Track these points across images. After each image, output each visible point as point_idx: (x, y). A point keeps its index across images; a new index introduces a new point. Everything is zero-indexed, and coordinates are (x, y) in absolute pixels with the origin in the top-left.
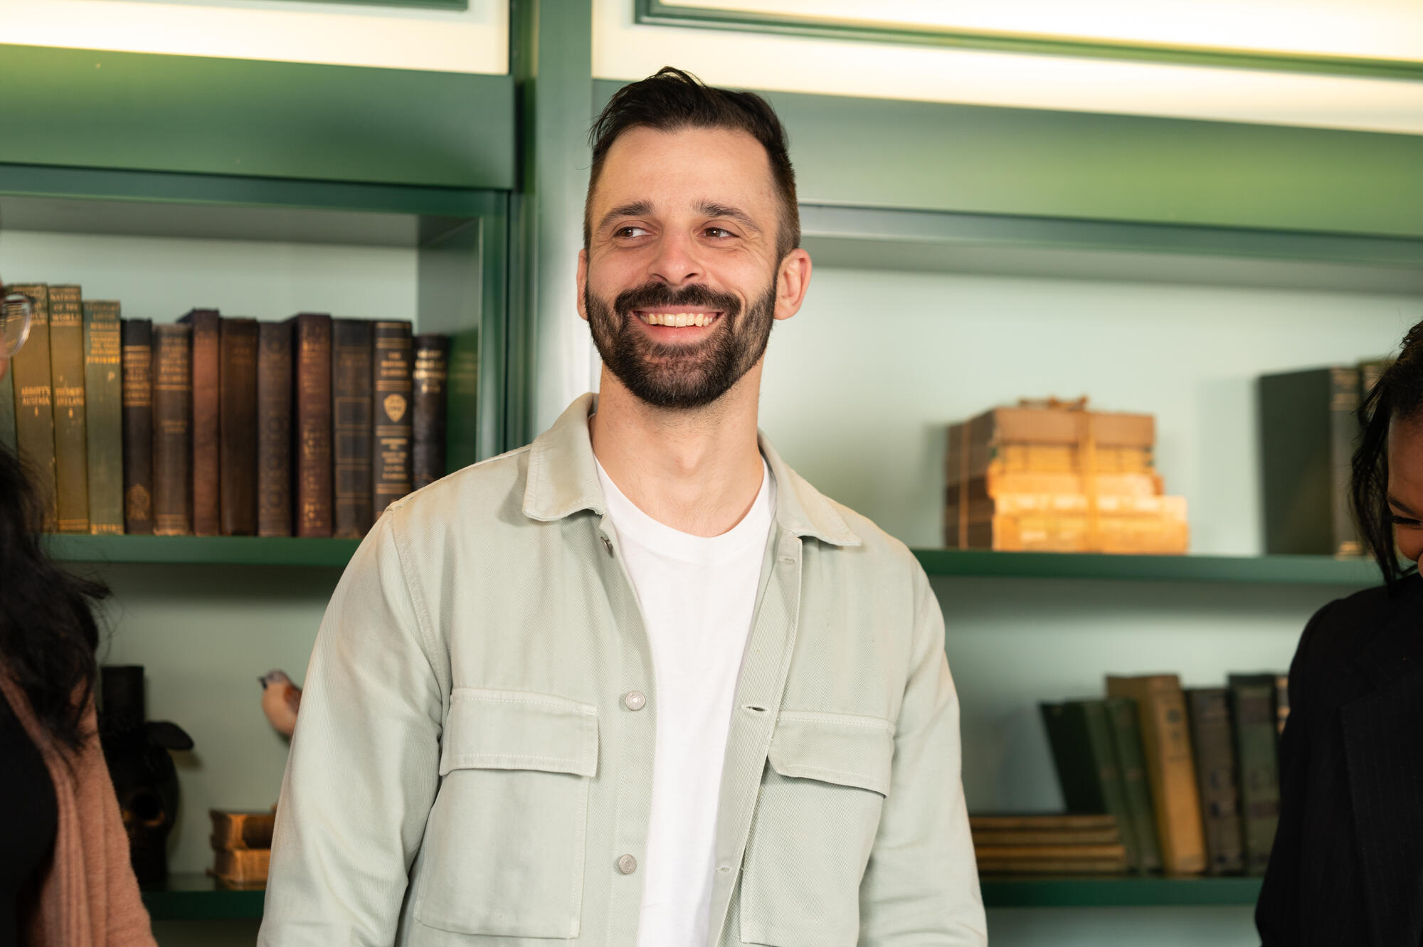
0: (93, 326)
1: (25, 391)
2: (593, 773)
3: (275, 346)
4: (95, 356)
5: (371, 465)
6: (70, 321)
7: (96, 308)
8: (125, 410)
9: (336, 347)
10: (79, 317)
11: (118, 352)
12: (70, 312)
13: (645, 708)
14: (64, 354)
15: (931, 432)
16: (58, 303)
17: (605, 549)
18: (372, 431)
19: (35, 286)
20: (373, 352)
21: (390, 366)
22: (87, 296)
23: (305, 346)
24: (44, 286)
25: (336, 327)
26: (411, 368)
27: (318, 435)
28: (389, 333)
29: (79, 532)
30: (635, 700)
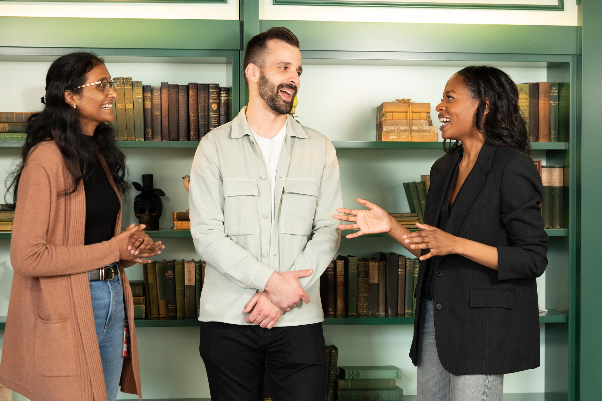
0: (135, 88)
1: (118, 105)
2: (257, 195)
3: (183, 91)
4: (136, 95)
5: (209, 122)
6: (130, 87)
7: (136, 83)
8: (144, 110)
9: (199, 91)
10: (132, 86)
11: (142, 94)
12: (129, 84)
13: (266, 179)
14: (128, 95)
15: (373, 109)
16: (126, 82)
17: (252, 143)
18: (209, 113)
19: (120, 78)
20: (209, 92)
21: (213, 96)
22: (134, 80)
23: (190, 91)
24: (123, 78)
25: (199, 86)
26: (219, 96)
27: (194, 114)
28: (213, 87)
29: (132, 140)
30: (264, 177)
